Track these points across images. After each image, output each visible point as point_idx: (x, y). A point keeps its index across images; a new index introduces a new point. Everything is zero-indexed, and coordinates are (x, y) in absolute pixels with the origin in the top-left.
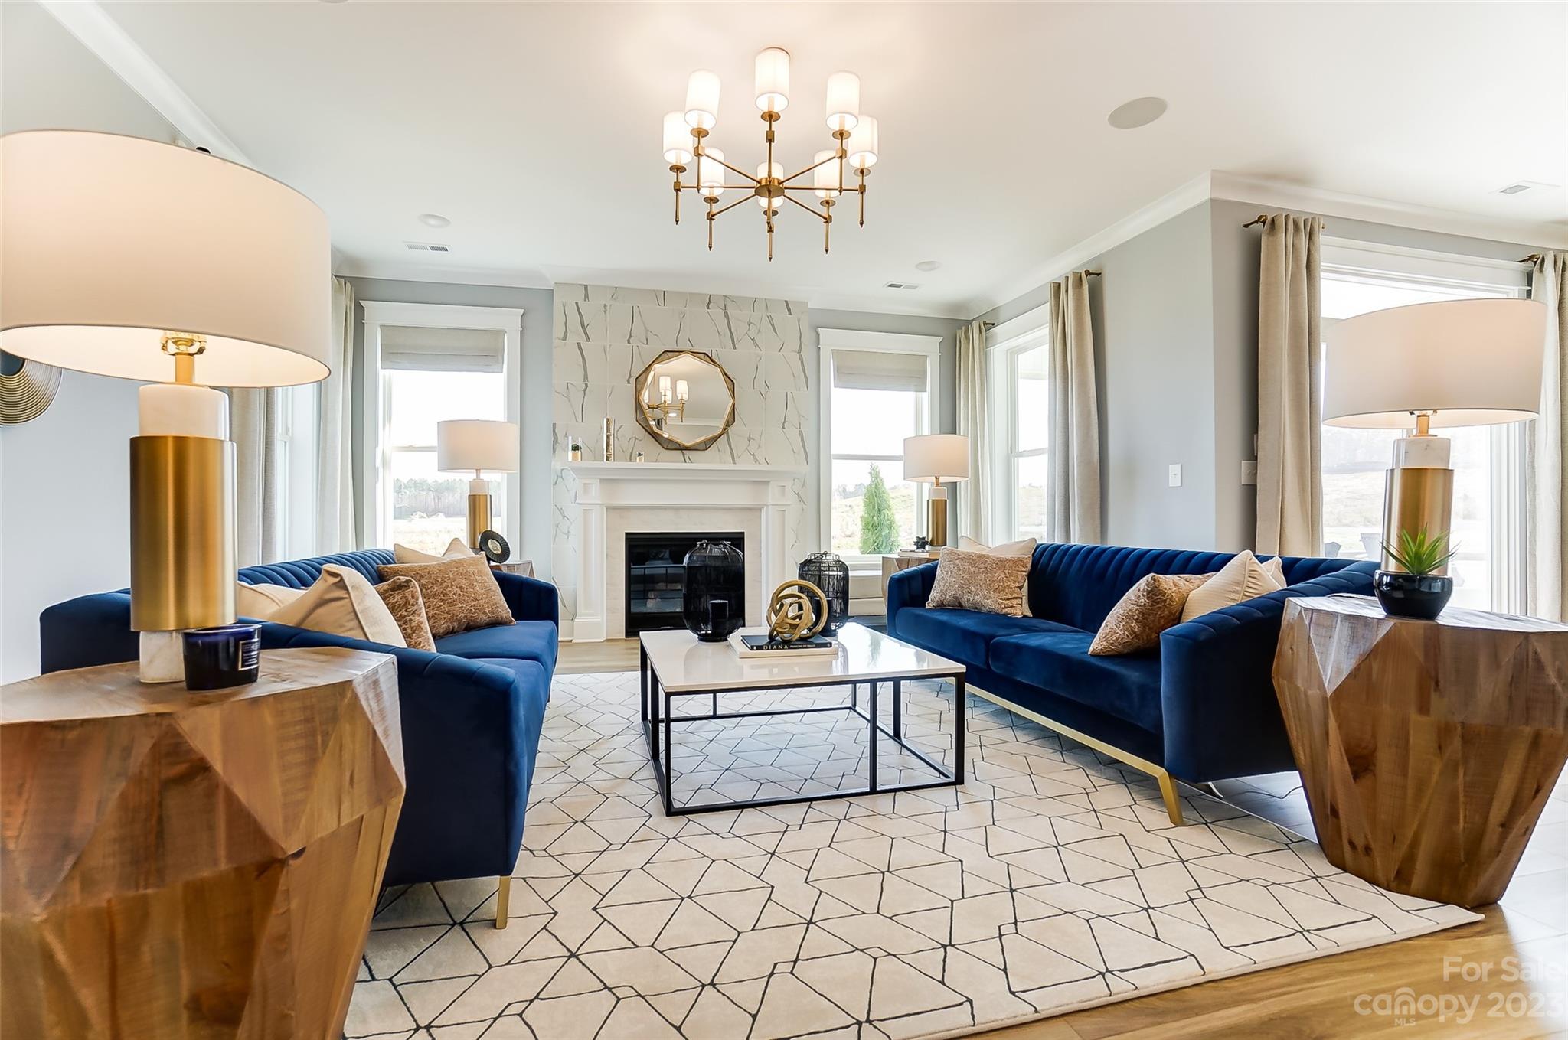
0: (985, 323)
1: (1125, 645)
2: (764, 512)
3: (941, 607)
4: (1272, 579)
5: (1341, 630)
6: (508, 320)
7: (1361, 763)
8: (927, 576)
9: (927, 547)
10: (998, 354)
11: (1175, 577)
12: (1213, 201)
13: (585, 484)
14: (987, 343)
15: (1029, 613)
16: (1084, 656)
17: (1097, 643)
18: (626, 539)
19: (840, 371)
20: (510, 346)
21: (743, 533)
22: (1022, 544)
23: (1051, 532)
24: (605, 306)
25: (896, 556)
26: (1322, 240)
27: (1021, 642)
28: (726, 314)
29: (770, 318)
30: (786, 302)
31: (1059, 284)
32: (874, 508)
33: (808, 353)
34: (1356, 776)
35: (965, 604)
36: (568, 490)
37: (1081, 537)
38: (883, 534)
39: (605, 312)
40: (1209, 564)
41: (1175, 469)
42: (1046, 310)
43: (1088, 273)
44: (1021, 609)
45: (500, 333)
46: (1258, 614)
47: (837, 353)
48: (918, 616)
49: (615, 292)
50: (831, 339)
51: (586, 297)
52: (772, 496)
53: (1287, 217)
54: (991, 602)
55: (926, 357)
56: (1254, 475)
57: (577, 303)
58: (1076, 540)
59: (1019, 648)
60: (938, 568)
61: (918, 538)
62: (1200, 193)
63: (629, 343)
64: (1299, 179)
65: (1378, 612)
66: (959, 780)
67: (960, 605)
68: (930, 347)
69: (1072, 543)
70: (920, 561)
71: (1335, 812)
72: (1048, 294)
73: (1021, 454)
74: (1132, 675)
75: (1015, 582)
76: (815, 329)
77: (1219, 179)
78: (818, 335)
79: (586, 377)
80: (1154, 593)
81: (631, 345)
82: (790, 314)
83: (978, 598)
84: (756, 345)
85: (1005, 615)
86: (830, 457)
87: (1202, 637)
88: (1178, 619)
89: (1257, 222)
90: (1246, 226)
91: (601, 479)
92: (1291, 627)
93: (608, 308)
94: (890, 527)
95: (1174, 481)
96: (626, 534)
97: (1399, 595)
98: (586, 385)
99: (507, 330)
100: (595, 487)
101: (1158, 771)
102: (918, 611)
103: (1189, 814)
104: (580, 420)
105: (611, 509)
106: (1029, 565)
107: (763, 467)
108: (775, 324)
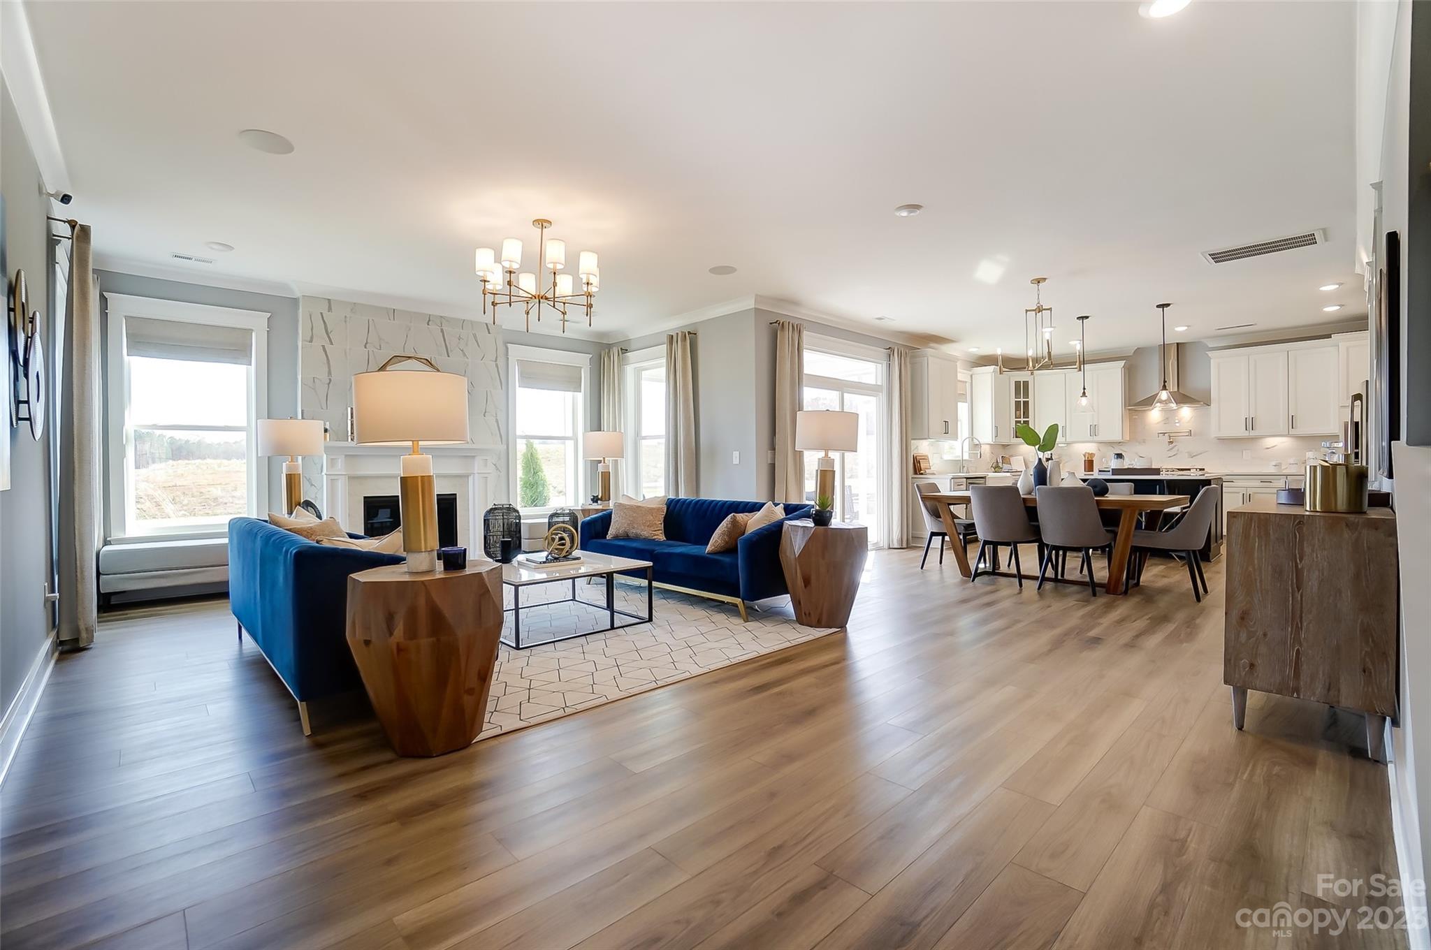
0: (622, 349)
1: (721, 547)
2: (471, 479)
3: (616, 537)
4: (779, 513)
5: (800, 532)
6: (257, 322)
7: (807, 582)
8: (606, 520)
9: (599, 501)
10: (629, 370)
11: (741, 514)
12: (755, 308)
13: (332, 459)
14: (622, 363)
15: (665, 539)
16: (703, 554)
17: (709, 548)
18: (364, 502)
19: (522, 375)
20: (257, 342)
21: (456, 494)
22: (659, 500)
23: (667, 490)
24: (346, 317)
25: (580, 508)
26: (805, 334)
27: (671, 551)
28: (442, 331)
29: (475, 336)
30: (486, 324)
31: (672, 336)
32: (530, 470)
33: (501, 362)
34: (805, 586)
35: (630, 535)
36: (315, 464)
37: (685, 493)
38: (538, 491)
39: (345, 321)
40: (754, 507)
41: (736, 454)
42: (664, 348)
43: (689, 333)
44: (661, 537)
45: (249, 331)
46: (774, 529)
47: (521, 362)
48: (602, 544)
49: (354, 307)
50: (516, 352)
51: (330, 309)
52: (477, 466)
53: (789, 323)
54: (645, 533)
55: (581, 368)
56: (774, 458)
57: (321, 313)
58: (682, 496)
59: (670, 555)
60: (613, 515)
61: (594, 496)
62: (750, 304)
63: (366, 348)
64: (794, 302)
65: (812, 525)
66: (650, 619)
67: (628, 536)
68: (583, 361)
69: (680, 498)
70: (597, 511)
71: (800, 603)
72: (665, 339)
73: (645, 438)
74: (726, 559)
75: (659, 521)
76: (506, 343)
77: (758, 298)
78: (507, 348)
79: (330, 373)
80: (734, 521)
81: (367, 350)
82: (489, 333)
83: (639, 531)
84: (465, 355)
85: (654, 540)
86: (515, 437)
87: (754, 539)
88: (744, 533)
89: (776, 323)
90: (771, 323)
91: (346, 456)
92: (785, 532)
93: (348, 319)
94: (543, 485)
95: (736, 461)
96: (365, 497)
97: (818, 518)
98: (330, 380)
99: (253, 328)
100: (340, 463)
101: (738, 601)
102: (603, 541)
103: (750, 618)
104: (324, 407)
105: (352, 478)
106: (665, 511)
107: (474, 446)
108: (479, 341)
